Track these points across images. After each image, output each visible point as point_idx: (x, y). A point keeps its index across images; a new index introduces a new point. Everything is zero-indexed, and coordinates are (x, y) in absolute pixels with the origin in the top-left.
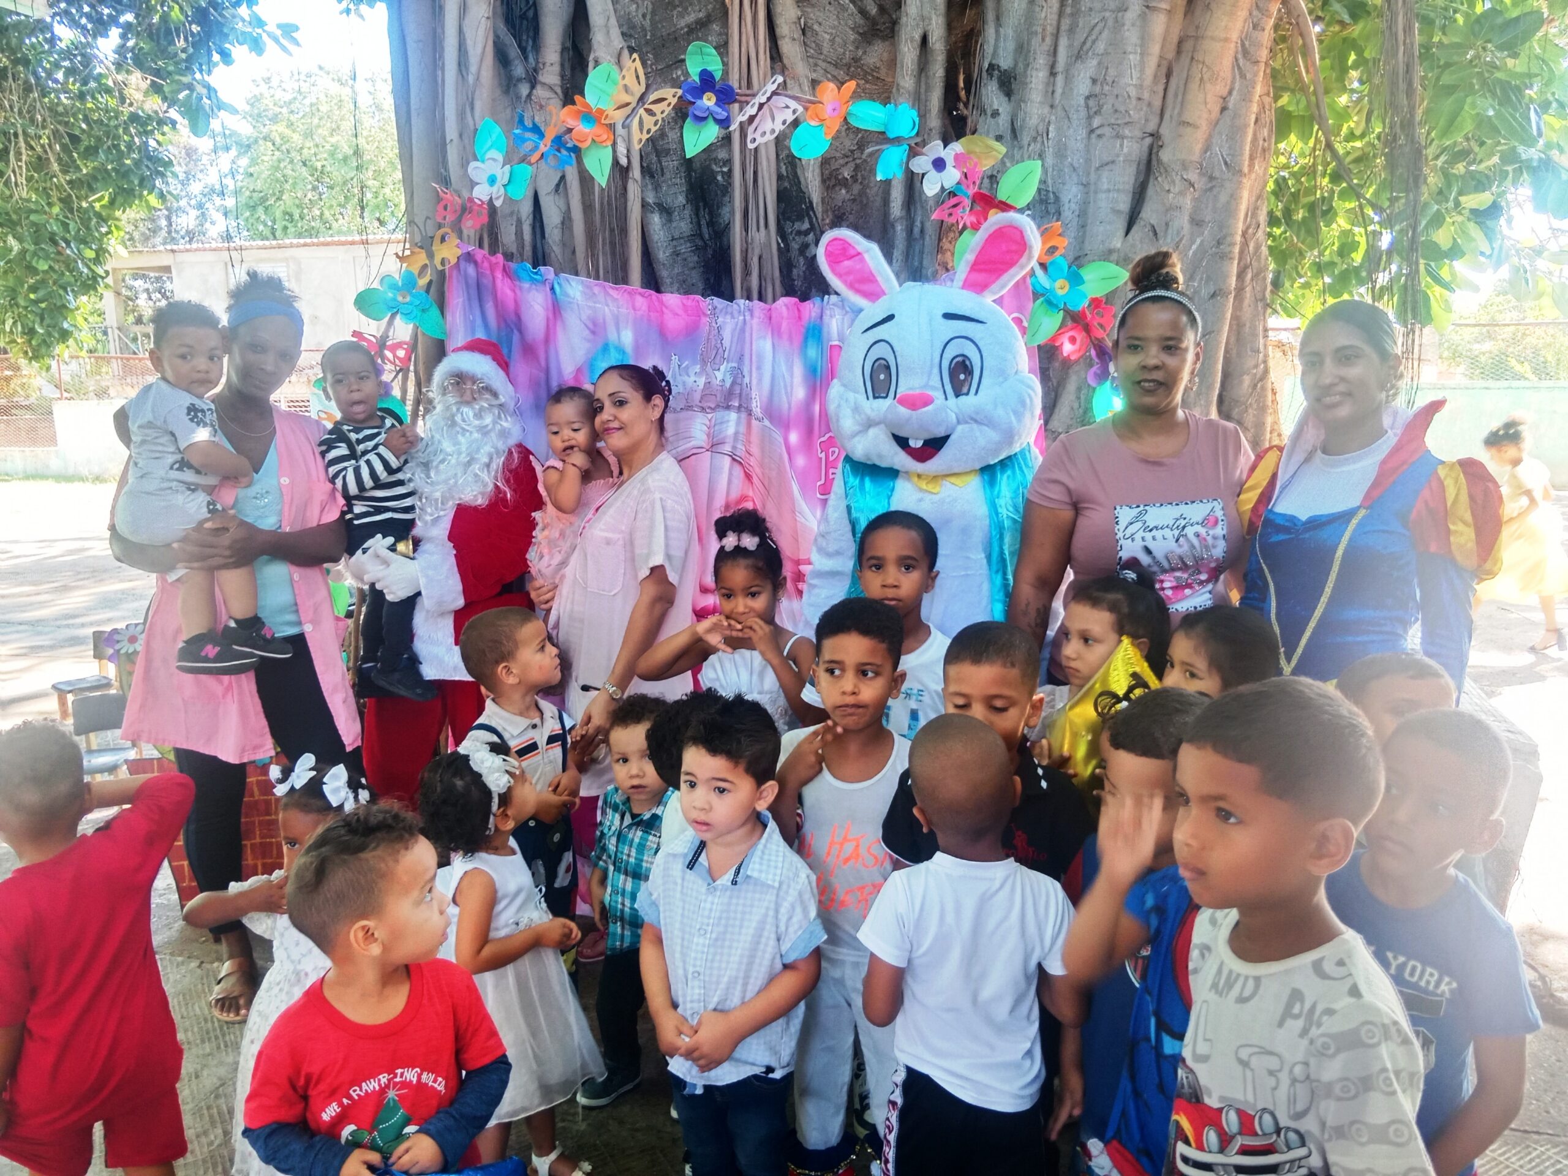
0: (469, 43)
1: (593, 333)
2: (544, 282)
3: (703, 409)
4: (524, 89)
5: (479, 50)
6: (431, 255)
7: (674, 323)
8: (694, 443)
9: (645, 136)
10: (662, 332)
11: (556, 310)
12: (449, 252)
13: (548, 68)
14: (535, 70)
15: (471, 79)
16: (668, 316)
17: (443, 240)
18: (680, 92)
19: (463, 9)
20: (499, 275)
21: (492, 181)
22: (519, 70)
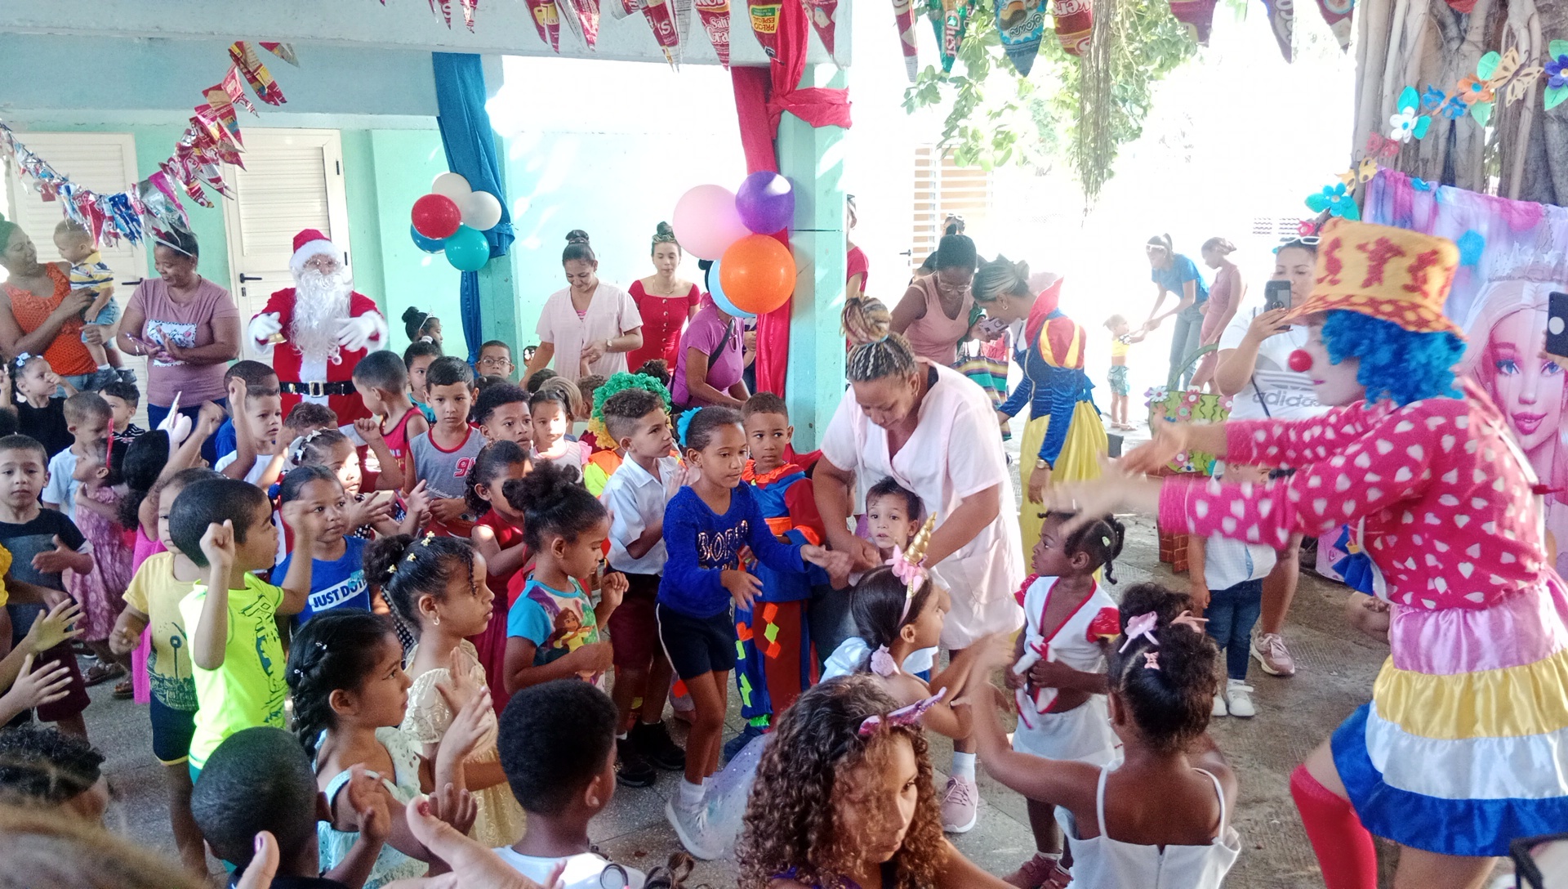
0: (1409, 30)
1: (1461, 224)
2: (1429, 191)
3: (1529, 279)
4: (1454, 45)
5: (1415, 34)
6: (1357, 173)
7: (1517, 219)
8: (1523, 302)
9: (1514, 99)
10: (1510, 223)
11: (1435, 210)
12: (1370, 171)
13: (1474, 30)
14: (1465, 31)
15: (1407, 54)
16: (1515, 215)
17: (1366, 164)
18: (1542, 69)
19: (1409, 8)
20: (1400, 186)
21: (1405, 126)
22: (1453, 31)
